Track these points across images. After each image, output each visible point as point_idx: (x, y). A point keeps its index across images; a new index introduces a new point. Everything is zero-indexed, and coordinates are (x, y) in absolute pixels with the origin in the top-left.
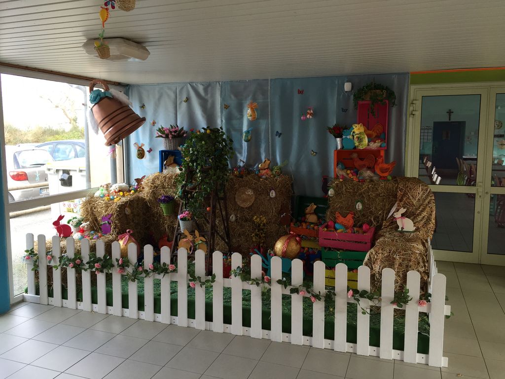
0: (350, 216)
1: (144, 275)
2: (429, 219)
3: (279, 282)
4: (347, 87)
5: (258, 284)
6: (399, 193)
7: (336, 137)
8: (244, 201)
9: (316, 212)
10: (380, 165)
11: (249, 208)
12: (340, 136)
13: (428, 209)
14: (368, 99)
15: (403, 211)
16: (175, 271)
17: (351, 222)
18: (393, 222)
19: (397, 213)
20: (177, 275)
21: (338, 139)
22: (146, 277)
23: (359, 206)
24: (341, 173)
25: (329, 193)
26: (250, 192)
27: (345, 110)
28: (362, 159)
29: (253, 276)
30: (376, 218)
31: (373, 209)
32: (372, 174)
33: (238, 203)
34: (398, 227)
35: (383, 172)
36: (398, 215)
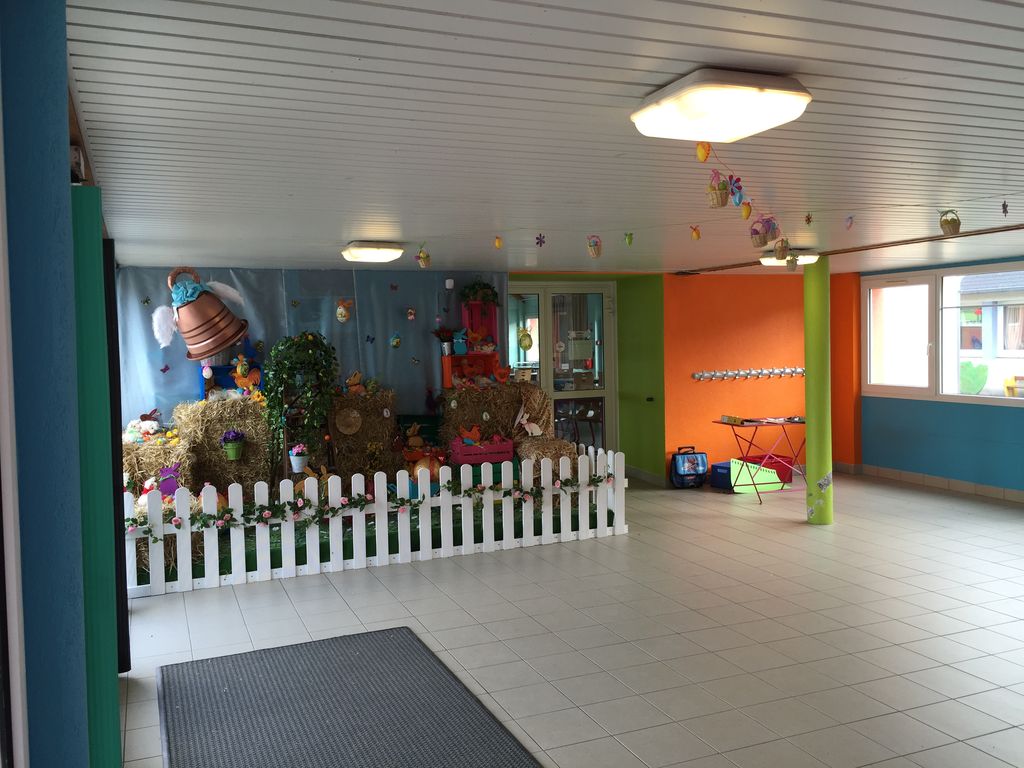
0: (475, 430)
1: (331, 514)
2: (548, 422)
3: (491, 488)
4: (449, 284)
5: (470, 496)
6: (524, 398)
7: (443, 341)
8: (349, 426)
9: (419, 433)
10: (499, 371)
11: (353, 435)
12: (450, 340)
13: (546, 413)
14: (479, 298)
15: (527, 416)
16: (373, 501)
17: (478, 435)
18: (521, 427)
19: (522, 418)
20: (375, 505)
21: (446, 345)
22: (332, 516)
23: (486, 416)
24: (456, 382)
25: (453, 405)
26: (356, 414)
27: (446, 311)
28: (471, 366)
29: (464, 487)
30: (505, 428)
31: (499, 418)
32: (490, 381)
33: (340, 430)
34: (527, 433)
35: (502, 378)
36: (524, 421)
